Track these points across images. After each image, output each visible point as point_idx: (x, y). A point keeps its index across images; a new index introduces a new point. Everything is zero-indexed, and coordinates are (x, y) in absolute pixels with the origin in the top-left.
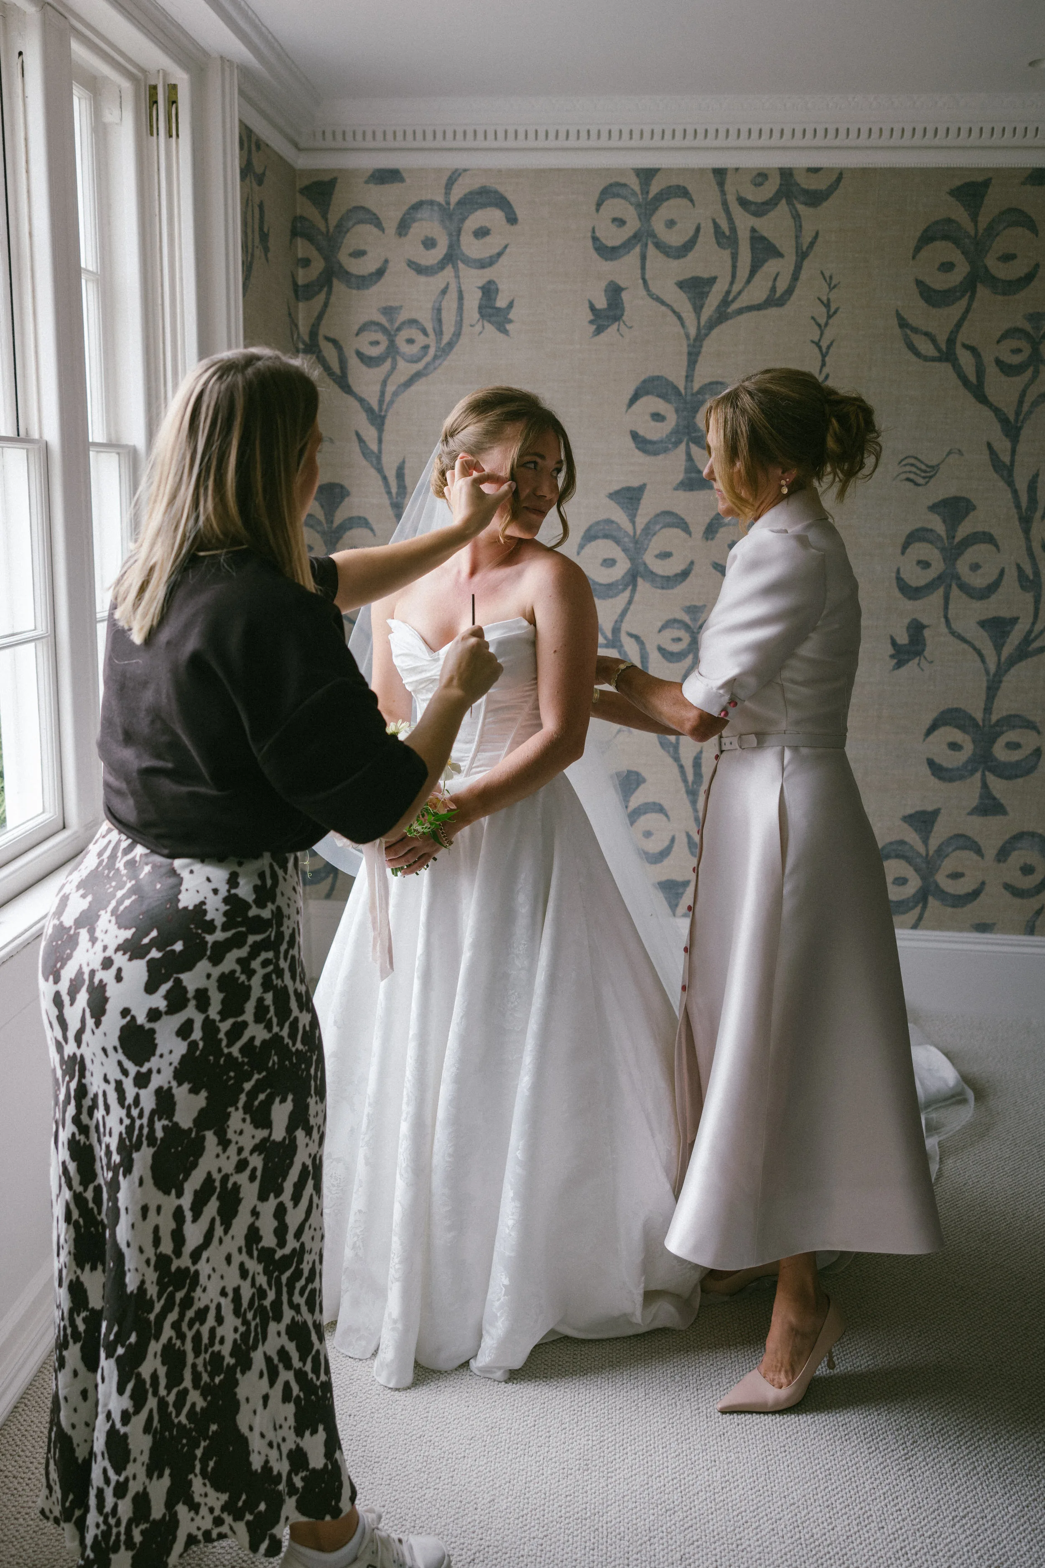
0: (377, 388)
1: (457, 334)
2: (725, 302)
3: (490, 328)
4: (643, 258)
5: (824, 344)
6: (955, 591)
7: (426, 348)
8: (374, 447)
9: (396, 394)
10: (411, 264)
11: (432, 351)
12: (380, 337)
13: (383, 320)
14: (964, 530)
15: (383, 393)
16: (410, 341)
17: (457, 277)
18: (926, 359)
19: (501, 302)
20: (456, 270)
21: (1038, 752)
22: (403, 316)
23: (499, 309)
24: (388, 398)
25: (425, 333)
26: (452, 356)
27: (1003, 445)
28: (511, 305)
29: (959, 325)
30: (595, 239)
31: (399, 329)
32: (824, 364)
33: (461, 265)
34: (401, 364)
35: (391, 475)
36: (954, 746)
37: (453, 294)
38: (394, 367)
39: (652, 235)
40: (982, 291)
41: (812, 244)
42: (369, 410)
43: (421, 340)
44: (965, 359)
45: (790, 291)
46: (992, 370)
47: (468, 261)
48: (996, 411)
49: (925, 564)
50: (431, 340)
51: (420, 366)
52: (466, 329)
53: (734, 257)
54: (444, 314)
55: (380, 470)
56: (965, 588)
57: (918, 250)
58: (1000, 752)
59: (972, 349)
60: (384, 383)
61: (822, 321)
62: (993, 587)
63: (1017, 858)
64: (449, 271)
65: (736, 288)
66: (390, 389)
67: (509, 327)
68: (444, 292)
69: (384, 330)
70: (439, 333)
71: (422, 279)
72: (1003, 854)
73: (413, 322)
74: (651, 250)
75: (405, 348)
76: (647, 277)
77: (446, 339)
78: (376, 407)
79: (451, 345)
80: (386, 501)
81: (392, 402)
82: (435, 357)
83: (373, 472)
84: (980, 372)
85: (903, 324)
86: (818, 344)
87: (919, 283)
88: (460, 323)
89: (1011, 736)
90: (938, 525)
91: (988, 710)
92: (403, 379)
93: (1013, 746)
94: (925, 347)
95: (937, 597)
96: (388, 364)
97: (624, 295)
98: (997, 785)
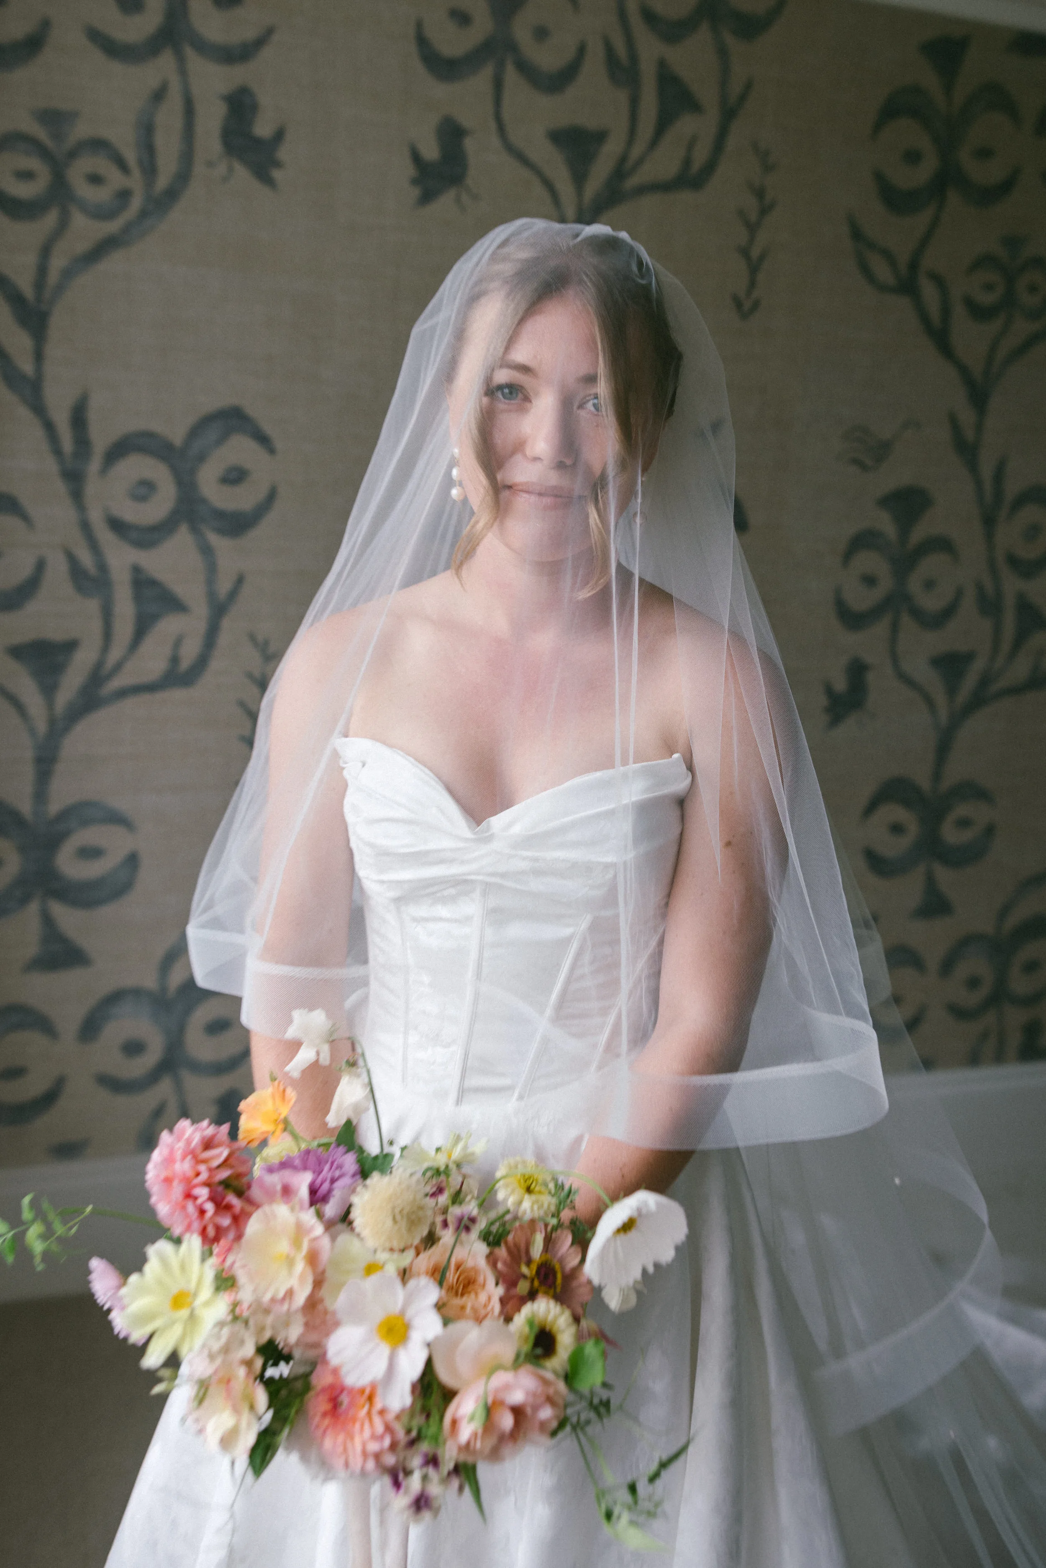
0: (30, 259)
1: (183, 177)
2: (620, 173)
3: (242, 173)
4: (498, 85)
5: (755, 253)
6: (906, 620)
7: (124, 195)
8: (27, 367)
9: (68, 274)
10: (96, 37)
11: (136, 203)
12: (34, 163)
13: (41, 133)
14: (919, 533)
15: (42, 270)
16: (95, 179)
17: (183, 72)
18: (882, 288)
19: (263, 129)
20: (181, 60)
21: (990, 830)
22: (81, 131)
23: (258, 142)
24: (53, 277)
25: (122, 165)
26: (176, 214)
27: (967, 416)
28: (279, 136)
29: (925, 242)
30: (422, 41)
31: (73, 154)
32: (752, 284)
33: (189, 52)
34: (79, 220)
35: (62, 419)
36: (897, 829)
37: (174, 102)
38: (63, 224)
39: (512, 47)
40: (954, 199)
41: (743, 98)
42: (16, 300)
43: (116, 179)
44: (929, 292)
45: (710, 167)
46: (959, 311)
47: (203, 48)
48: (963, 370)
49: (870, 581)
50: (135, 181)
51: (113, 227)
52: (199, 169)
53: (634, 102)
54: (160, 140)
55: (39, 409)
56: (917, 614)
57: (878, 127)
58: (951, 835)
59: (938, 279)
60: (46, 252)
61: (753, 217)
62: (949, 612)
63: (963, 970)
64: (166, 62)
65: (637, 151)
66: (58, 263)
67: (277, 174)
68: (159, 95)
69: (44, 153)
70: (150, 170)
71: (117, 67)
72: (947, 966)
73: (98, 145)
74: (511, 75)
75: (85, 191)
76: (506, 116)
77: (162, 182)
78: (28, 291)
79: (172, 195)
80: (51, 466)
81: (60, 288)
82: (144, 214)
83: (24, 412)
84: (946, 312)
85: (857, 234)
86: (745, 252)
87: (879, 177)
88: (187, 157)
89: (962, 810)
90: (886, 524)
91: (937, 776)
92: (82, 246)
93: (964, 823)
94: (883, 272)
95: (881, 628)
96: (51, 219)
97: (469, 144)
98: (944, 875)
